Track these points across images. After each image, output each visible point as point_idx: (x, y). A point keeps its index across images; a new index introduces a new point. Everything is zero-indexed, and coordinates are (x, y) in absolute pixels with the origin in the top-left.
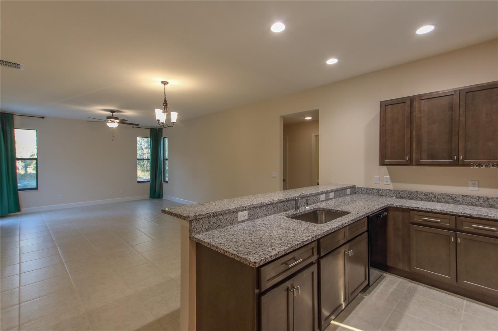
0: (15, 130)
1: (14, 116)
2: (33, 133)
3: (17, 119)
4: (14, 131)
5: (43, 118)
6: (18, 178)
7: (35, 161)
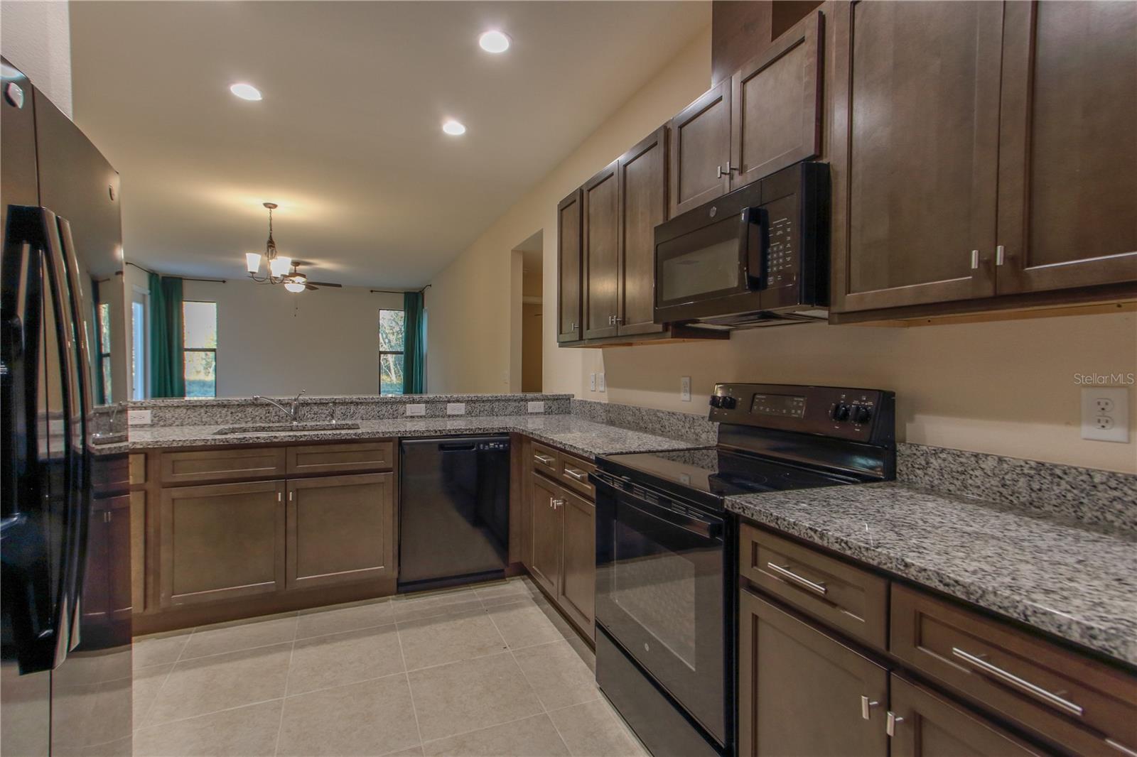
0: (184, 303)
1: (184, 281)
2: (212, 308)
3: (187, 287)
4: (182, 305)
5: (224, 282)
6: (186, 383)
7: (214, 353)
